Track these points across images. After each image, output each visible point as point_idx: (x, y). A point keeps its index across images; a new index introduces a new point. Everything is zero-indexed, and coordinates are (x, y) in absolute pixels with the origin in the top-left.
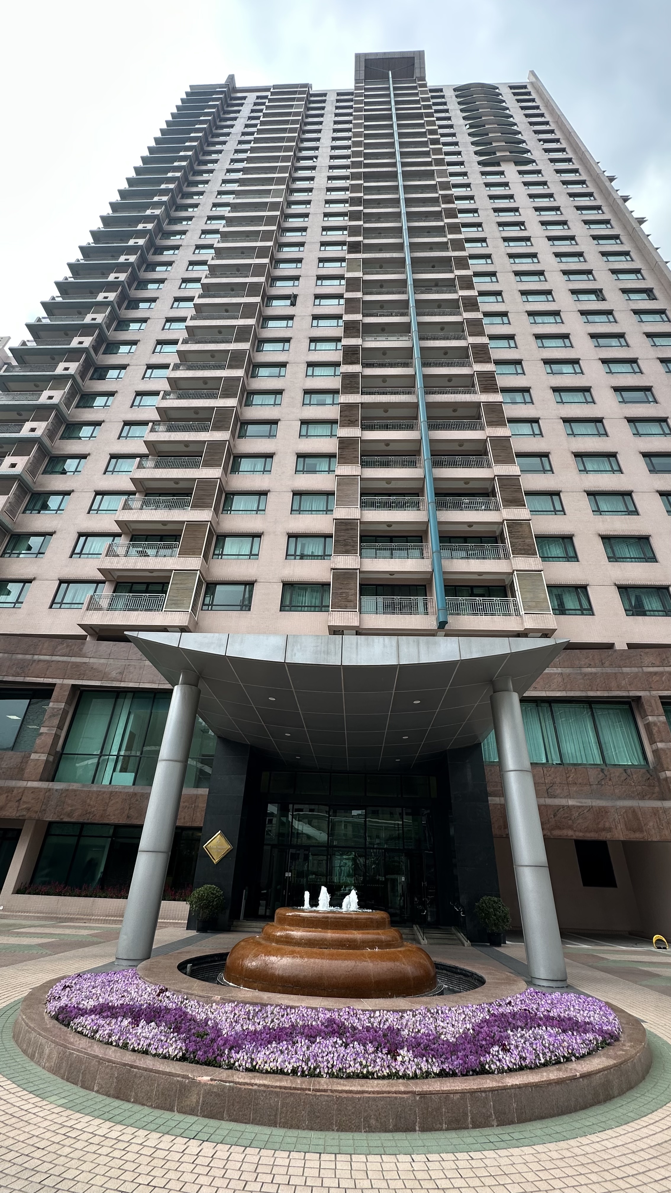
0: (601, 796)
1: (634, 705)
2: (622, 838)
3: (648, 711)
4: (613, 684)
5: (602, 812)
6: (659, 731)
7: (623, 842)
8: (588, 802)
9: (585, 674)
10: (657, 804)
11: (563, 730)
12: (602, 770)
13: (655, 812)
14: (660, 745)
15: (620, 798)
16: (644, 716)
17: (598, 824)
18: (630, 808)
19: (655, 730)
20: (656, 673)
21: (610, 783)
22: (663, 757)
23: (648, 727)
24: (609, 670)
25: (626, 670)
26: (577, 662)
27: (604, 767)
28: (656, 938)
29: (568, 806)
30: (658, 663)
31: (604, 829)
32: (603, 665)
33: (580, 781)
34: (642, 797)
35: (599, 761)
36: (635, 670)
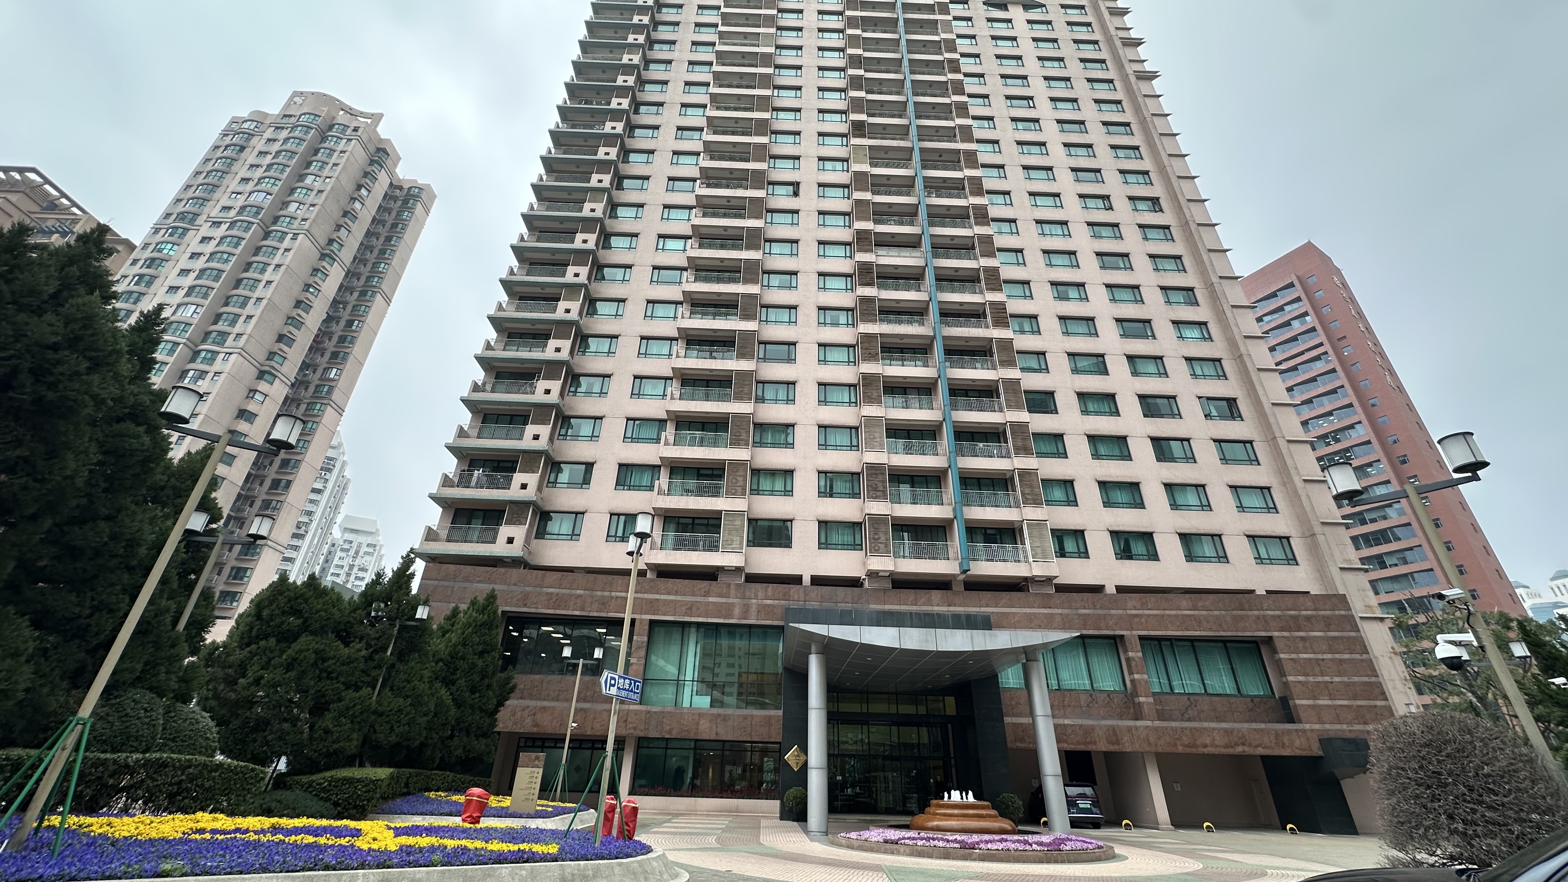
0: (1089, 716)
1: (1118, 640)
2: (1104, 750)
3: (1129, 648)
4: (1103, 624)
5: (1088, 731)
6: (1136, 665)
7: (1105, 752)
8: (1079, 722)
9: (1080, 615)
10: (1131, 723)
11: (1061, 662)
12: (1091, 695)
13: (1129, 729)
14: (1136, 676)
15: (1104, 718)
16: (1126, 651)
17: (1086, 738)
18: (1112, 726)
19: (1133, 664)
20: (1136, 616)
21: (1096, 705)
22: (1138, 686)
23: (1128, 660)
24: (1099, 612)
25: (1113, 612)
26: (1074, 604)
27: (1092, 692)
28: (1124, 822)
29: (1064, 725)
30: (1139, 607)
31: (1090, 743)
32: (1094, 608)
33: (1073, 704)
34: (1121, 718)
35: (1088, 687)
36: (1121, 612)
